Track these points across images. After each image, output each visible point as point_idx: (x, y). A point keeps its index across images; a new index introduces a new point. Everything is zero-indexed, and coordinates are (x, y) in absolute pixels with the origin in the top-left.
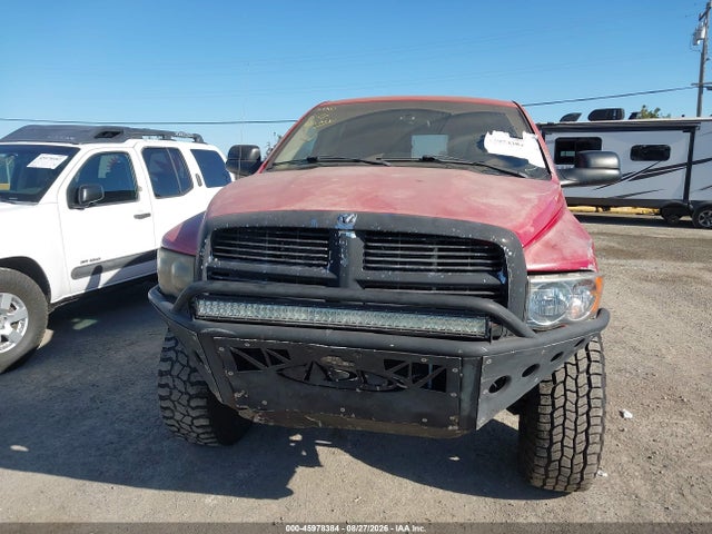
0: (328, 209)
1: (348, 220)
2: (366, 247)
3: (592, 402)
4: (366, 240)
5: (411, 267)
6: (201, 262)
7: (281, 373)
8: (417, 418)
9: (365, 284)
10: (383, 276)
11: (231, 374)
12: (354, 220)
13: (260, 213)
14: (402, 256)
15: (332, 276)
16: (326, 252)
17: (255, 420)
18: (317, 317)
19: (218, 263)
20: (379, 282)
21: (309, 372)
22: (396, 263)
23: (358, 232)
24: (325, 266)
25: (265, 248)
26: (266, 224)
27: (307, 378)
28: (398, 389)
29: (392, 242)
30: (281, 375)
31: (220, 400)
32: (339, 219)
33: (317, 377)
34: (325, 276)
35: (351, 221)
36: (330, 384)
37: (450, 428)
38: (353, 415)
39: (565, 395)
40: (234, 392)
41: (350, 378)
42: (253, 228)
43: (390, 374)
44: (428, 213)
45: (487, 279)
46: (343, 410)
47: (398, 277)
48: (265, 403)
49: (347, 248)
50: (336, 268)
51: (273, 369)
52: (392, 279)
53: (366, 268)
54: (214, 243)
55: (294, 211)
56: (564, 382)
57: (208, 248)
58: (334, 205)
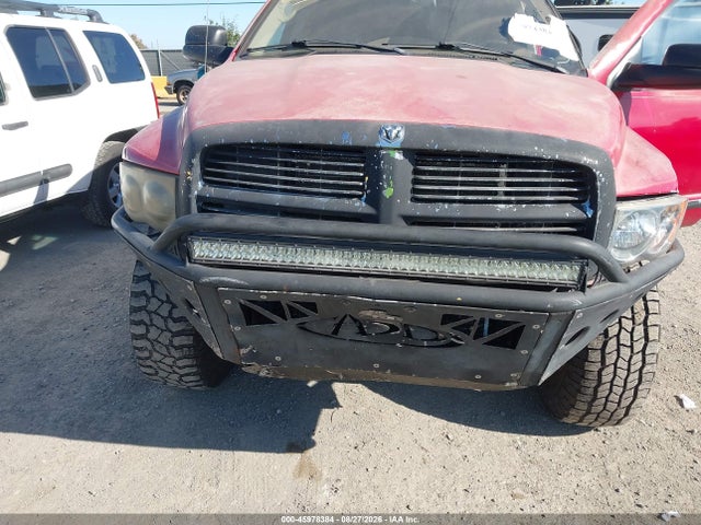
0: (360, 118)
1: (393, 135)
2: (416, 172)
3: (647, 358)
4: (415, 162)
5: (475, 198)
6: (188, 189)
7: (302, 327)
8: (470, 376)
9: (412, 221)
10: (438, 210)
11: (238, 329)
12: (402, 134)
13: (266, 123)
14: (463, 183)
15: (369, 210)
16: (362, 179)
17: (261, 374)
18: (355, 262)
19: (212, 192)
20: (431, 218)
21: (338, 326)
22: (455, 193)
23: (406, 152)
24: (359, 197)
25: (275, 172)
26: (278, 139)
27: (336, 332)
28: (452, 345)
29: (450, 164)
30: (302, 328)
31: (220, 355)
32: (380, 132)
33: (349, 331)
34: (360, 210)
35: (397, 136)
36: (364, 338)
37: (508, 384)
38: (389, 371)
39: (618, 350)
40: (240, 347)
41: (390, 331)
42: (259, 145)
43: (447, 328)
44: (498, 125)
45: (570, 212)
46: (377, 366)
47: (456, 211)
48: (278, 358)
49: (392, 173)
50: (374, 199)
51: (292, 324)
52: (449, 214)
53: (415, 200)
54: (204, 164)
55: (315, 121)
56: (618, 336)
57: (197, 170)
58: (368, 112)
